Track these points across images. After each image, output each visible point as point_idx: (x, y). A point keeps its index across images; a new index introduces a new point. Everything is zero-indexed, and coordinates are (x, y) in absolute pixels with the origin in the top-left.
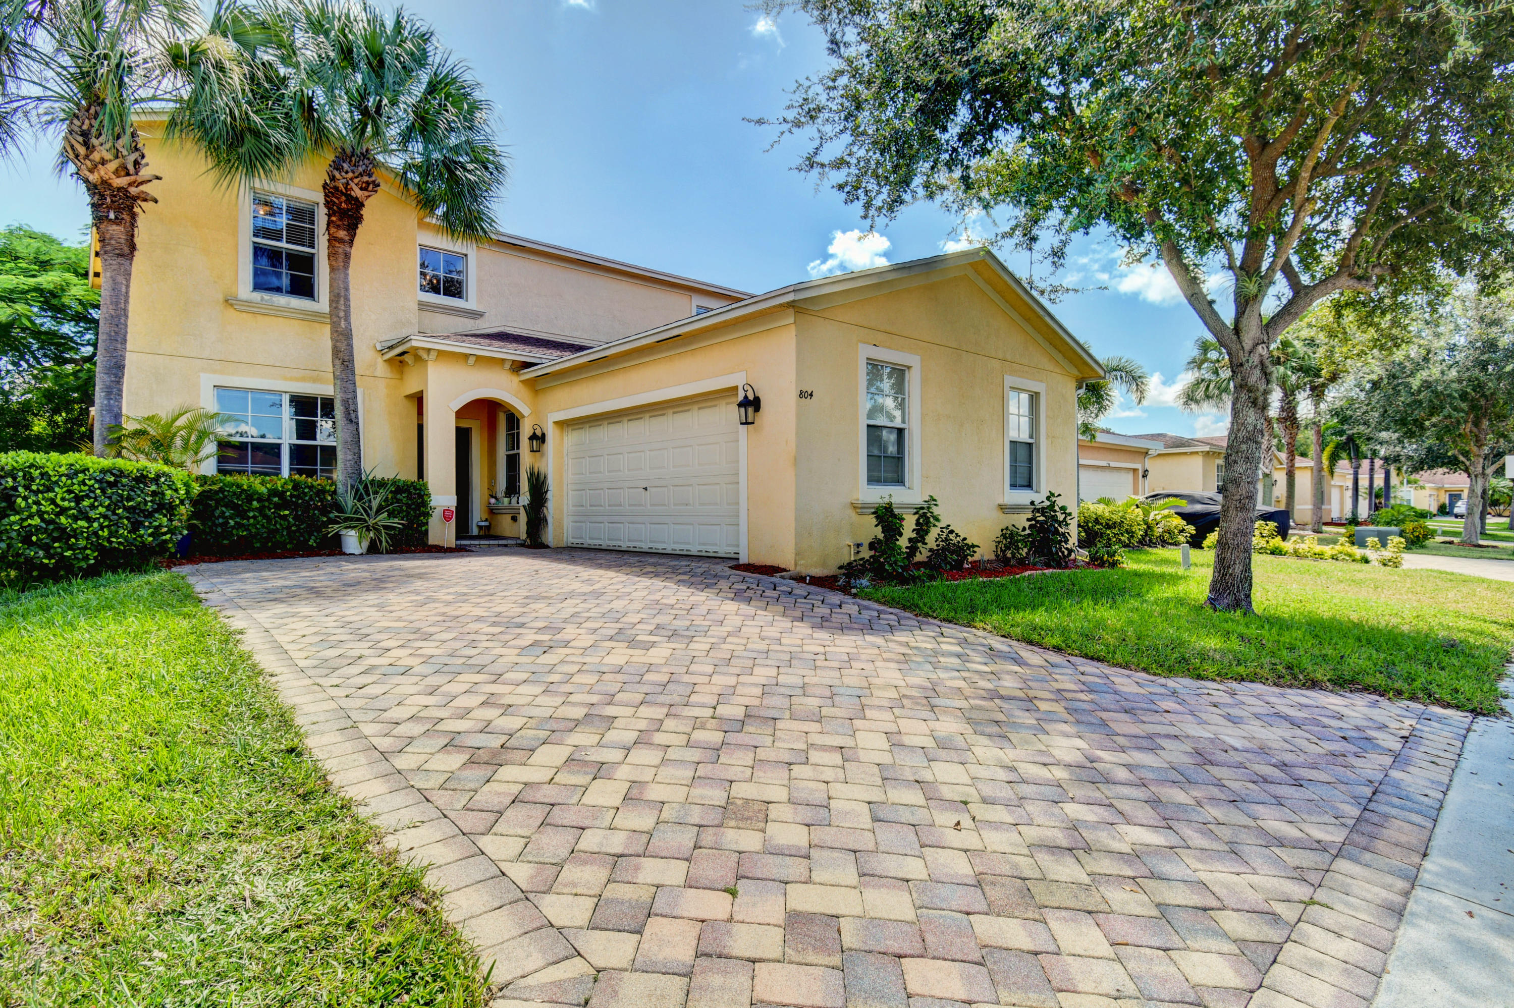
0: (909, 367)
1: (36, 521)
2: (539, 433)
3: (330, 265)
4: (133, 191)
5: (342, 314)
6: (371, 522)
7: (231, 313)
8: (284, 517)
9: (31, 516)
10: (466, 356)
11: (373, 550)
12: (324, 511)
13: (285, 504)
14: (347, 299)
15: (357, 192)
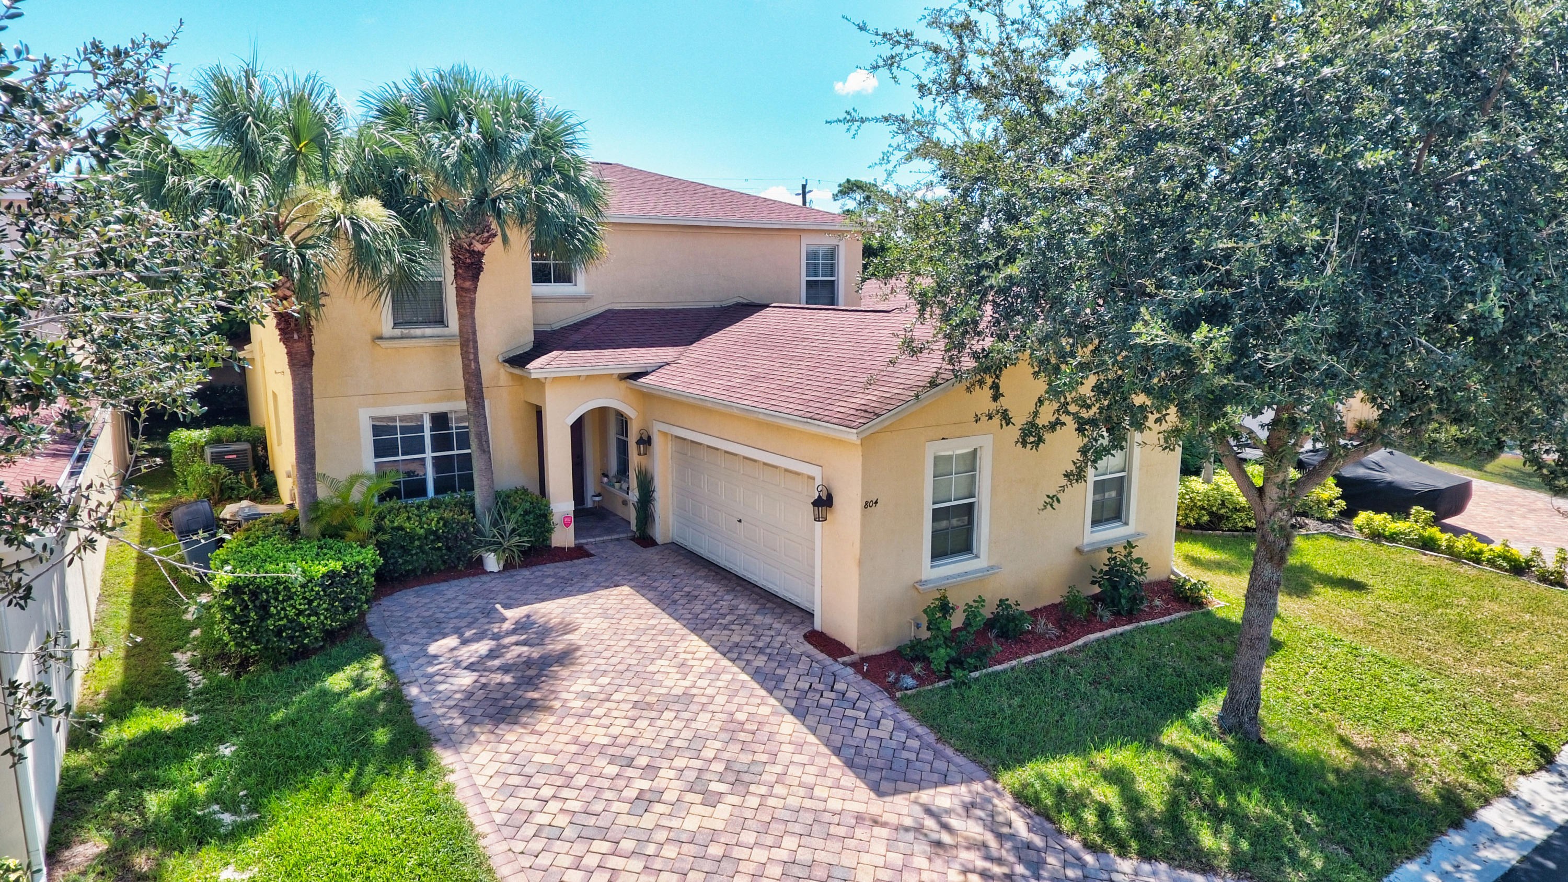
0: (981, 447)
1: (284, 622)
2: (645, 438)
3: (459, 313)
5: (472, 357)
6: (506, 544)
8: (439, 548)
9: (281, 619)
11: (509, 566)
12: (469, 539)
13: (438, 538)
14: (475, 342)
15: (478, 247)
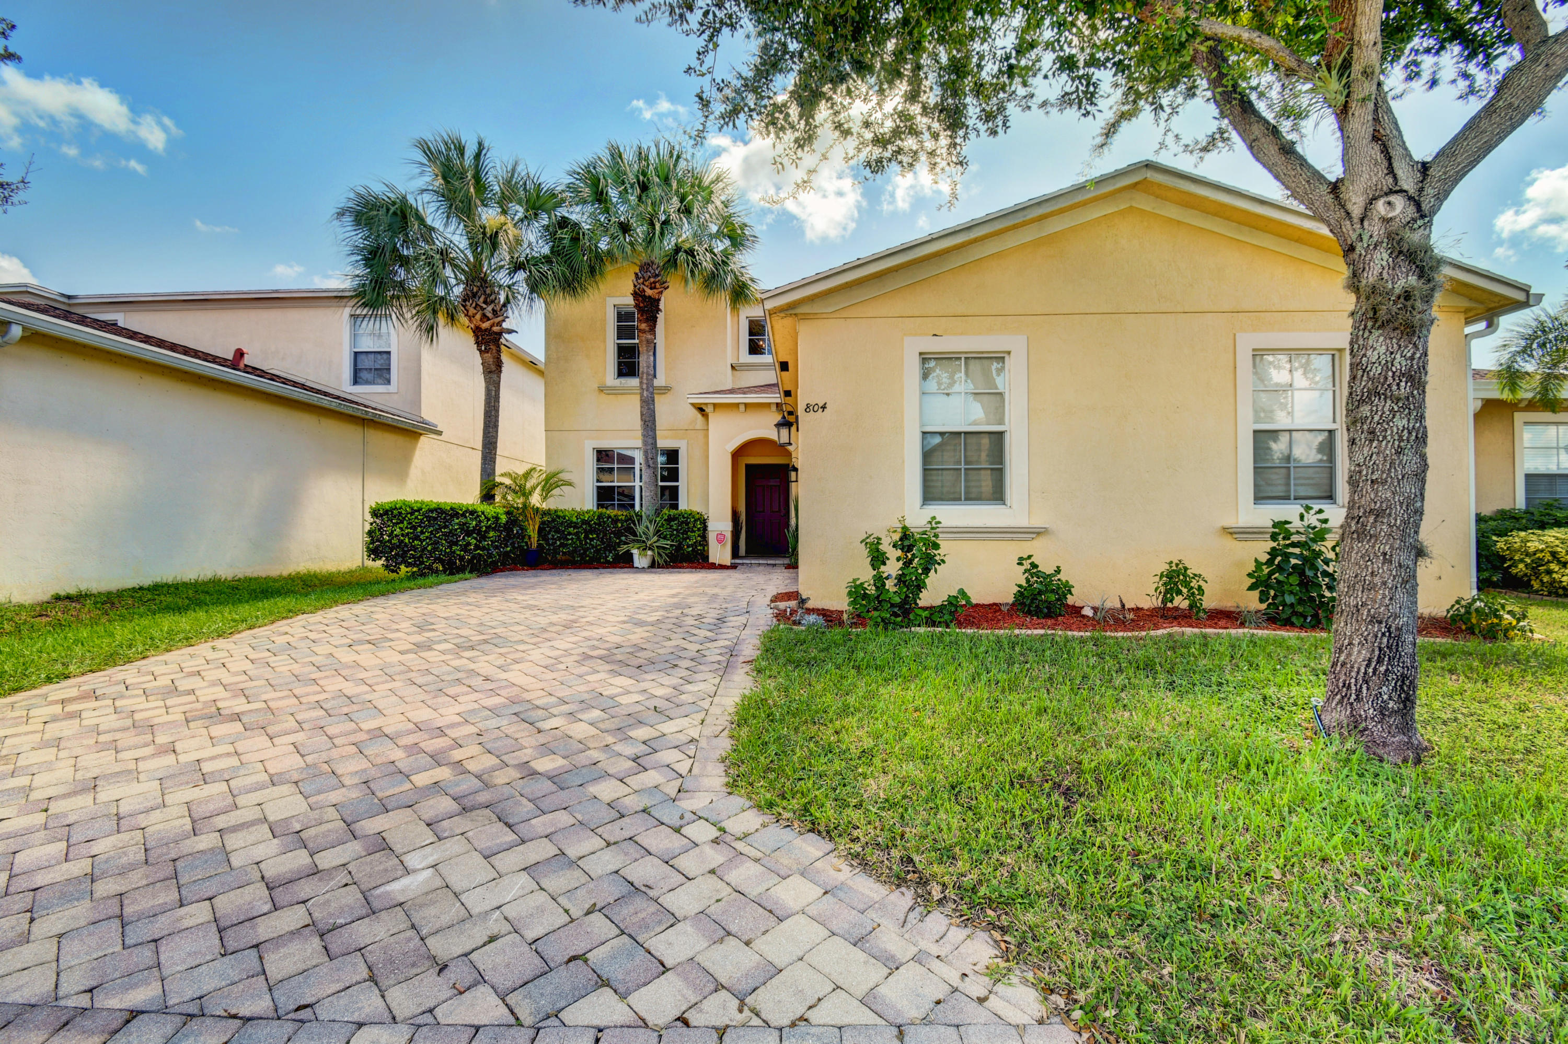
0: (1009, 353)
4: (496, 329)
5: (644, 387)
6: (648, 543)
7: (603, 396)
10: (737, 405)
11: (653, 565)
12: (618, 534)
14: (649, 374)
